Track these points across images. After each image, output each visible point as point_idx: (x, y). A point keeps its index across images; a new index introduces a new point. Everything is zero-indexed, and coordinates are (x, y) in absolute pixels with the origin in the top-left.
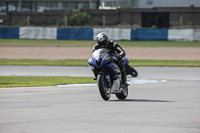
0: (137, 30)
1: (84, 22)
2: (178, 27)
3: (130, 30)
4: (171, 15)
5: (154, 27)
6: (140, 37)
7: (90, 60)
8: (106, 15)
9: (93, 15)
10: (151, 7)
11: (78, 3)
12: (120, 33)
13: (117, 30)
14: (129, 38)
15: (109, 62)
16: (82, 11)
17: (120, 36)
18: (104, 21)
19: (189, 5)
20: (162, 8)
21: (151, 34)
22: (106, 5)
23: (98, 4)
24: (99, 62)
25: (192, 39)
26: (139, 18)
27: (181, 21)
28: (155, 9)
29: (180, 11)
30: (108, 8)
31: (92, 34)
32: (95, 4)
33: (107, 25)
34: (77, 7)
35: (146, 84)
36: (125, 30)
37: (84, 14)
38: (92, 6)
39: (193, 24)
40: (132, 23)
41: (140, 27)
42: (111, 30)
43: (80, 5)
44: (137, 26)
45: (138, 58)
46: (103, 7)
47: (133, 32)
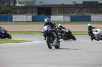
0: (35, 16)
1: (8, 12)
2: (56, 14)
3: (31, 16)
4: (52, 9)
5: (43, 14)
6: (36, 19)
7: (42, 31)
8: (19, 9)
9: (12, 9)
10: (42, 4)
11: (4, 2)
12: (26, 18)
13: (24, 16)
14: (31, 20)
15: (52, 31)
16: (7, 6)
18: (18, 11)
19: (61, 4)
20: (47, 5)
22: (19, 4)
23: (15, 3)
24: (46, 32)
25: (63, 21)
26: (36, 10)
27: (57, 12)
28: (44, 5)
29: (57, 7)
30: (20, 5)
31: (12, 18)
32: (13, 3)
33: (19, 14)
34: (4, 5)
35: (40, 43)
36: (29, 16)
37: (8, 8)
38: (12, 4)
39: (63, 13)
42: (22, 16)
43: (6, 4)
44: (35, 14)
46: (17, 5)
47: (33, 17)
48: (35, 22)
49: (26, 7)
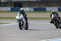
0: (12, 8)
2: (25, 7)
3: (10, 8)
4: (23, 3)
5: (18, 7)
6: (13, 10)
8: (3, 3)
12: (7, 9)
13: (6, 8)
14: (10, 10)
17: (7, 10)
18: (2, 5)
21: (17, 9)
25: (29, 11)
26: (13, 4)
28: (18, 1)
30: (4, 1)
39: (30, 6)
40: (11, 6)
41: (13, 7)
42: (5, 8)
45: (13, 17)
46: (2, 1)
47: (11, 9)
48: (12, 12)
49: (7, 3)
